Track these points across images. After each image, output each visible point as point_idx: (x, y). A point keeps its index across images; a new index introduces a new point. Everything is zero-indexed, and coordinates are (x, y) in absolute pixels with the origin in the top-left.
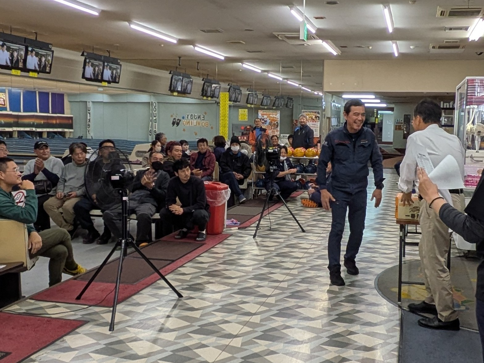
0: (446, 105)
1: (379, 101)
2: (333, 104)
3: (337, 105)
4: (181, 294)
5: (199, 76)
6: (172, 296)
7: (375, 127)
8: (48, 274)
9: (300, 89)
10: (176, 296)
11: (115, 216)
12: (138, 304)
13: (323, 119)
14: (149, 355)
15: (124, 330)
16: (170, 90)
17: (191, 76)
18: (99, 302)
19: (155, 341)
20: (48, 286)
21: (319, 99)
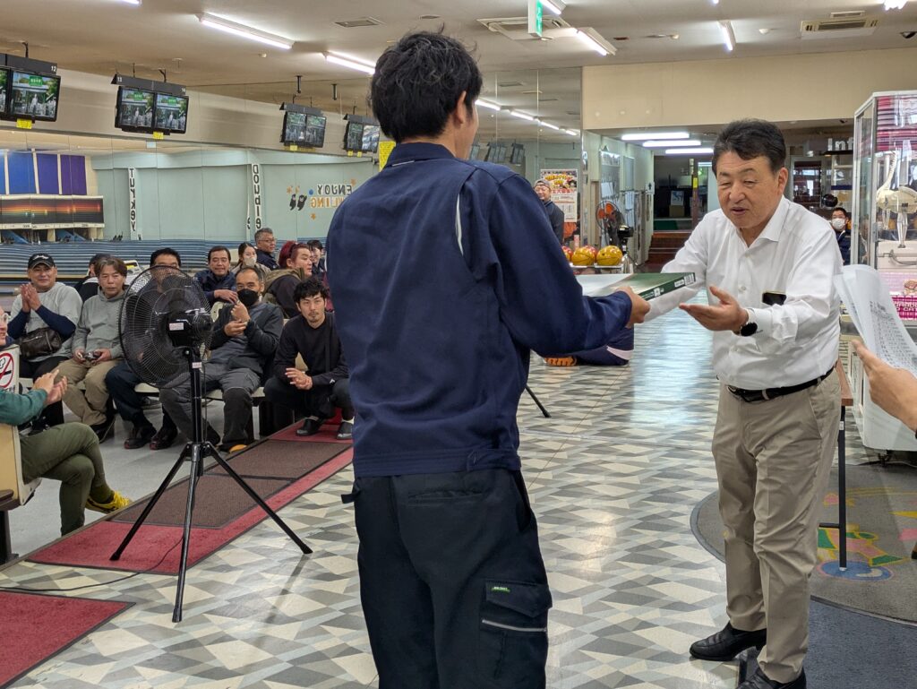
0: (840, 146)
1: (698, 143)
2: (603, 153)
3: (611, 155)
4: (308, 545)
5: (338, 111)
6: (290, 551)
7: (691, 195)
8: (60, 512)
9: (536, 126)
10: (298, 551)
11: (183, 395)
12: (227, 568)
13: (584, 185)
14: (248, 669)
15: (199, 620)
16: (283, 139)
17: (322, 112)
18: (154, 565)
19: (259, 642)
20: (59, 534)
21: (574, 144)
